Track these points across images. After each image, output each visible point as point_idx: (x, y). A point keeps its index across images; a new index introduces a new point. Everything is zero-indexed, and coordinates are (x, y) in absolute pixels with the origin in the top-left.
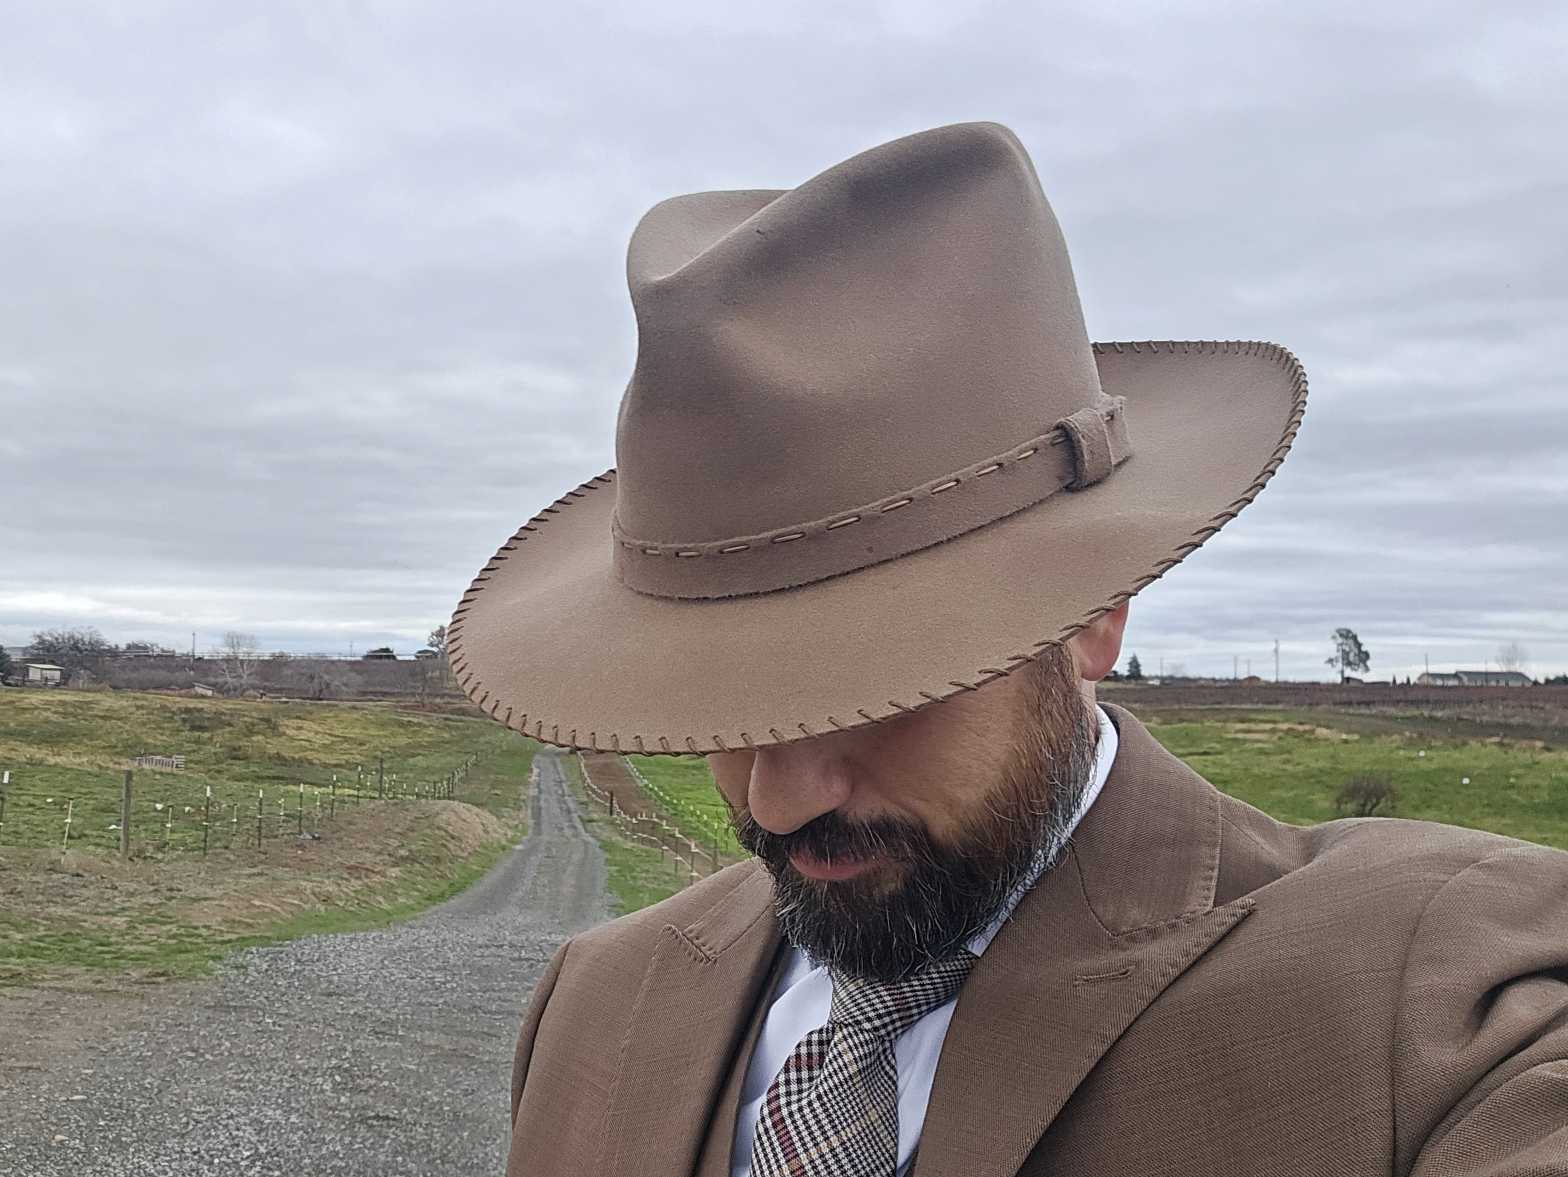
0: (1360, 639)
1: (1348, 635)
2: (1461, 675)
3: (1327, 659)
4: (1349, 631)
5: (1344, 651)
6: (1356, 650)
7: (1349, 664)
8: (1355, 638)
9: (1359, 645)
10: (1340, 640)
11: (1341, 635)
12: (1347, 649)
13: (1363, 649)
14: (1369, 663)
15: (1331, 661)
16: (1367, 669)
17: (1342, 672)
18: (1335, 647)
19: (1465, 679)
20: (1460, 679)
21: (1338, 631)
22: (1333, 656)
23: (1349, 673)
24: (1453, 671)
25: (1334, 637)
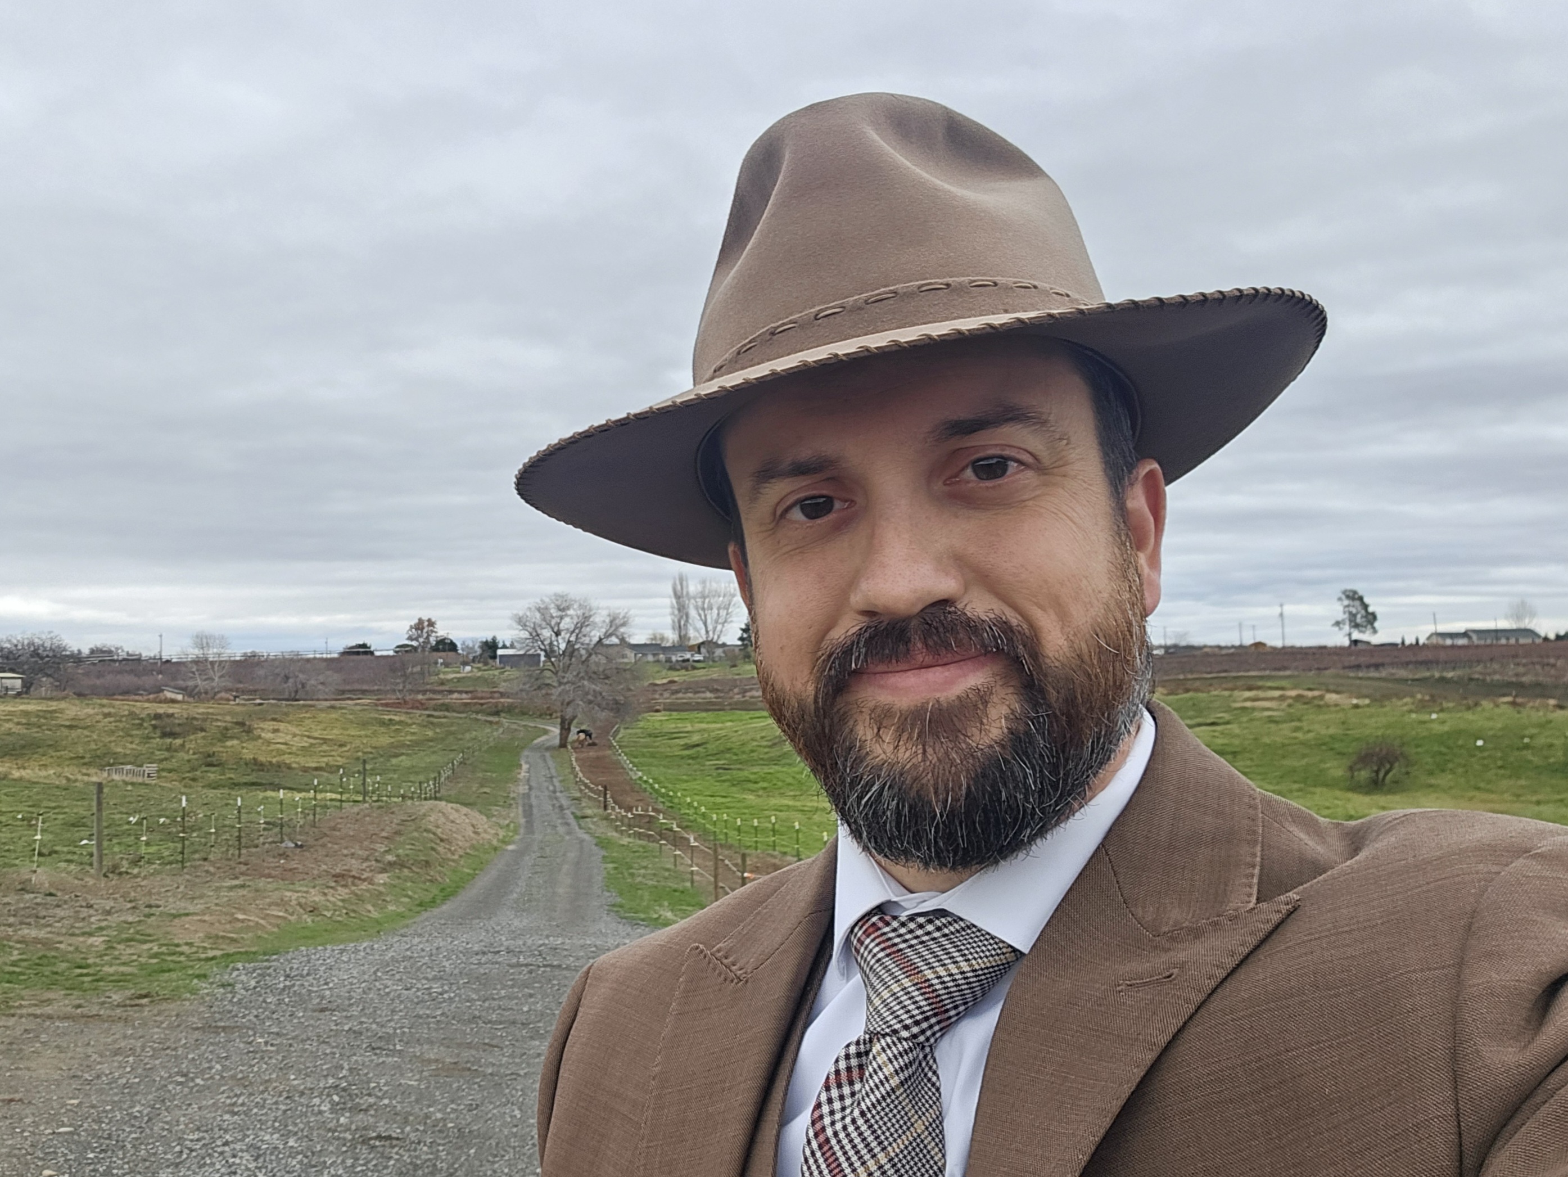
0: (1366, 600)
1: (1354, 596)
2: (1471, 634)
3: (1333, 622)
4: (1355, 592)
5: (1350, 613)
6: (1363, 612)
7: (1357, 626)
8: (1361, 599)
9: (1365, 607)
10: (1346, 602)
11: (1348, 597)
12: (1354, 611)
13: (1371, 609)
14: (1376, 624)
15: (1338, 624)
16: (1375, 631)
17: (1350, 635)
18: (1341, 608)
19: (1474, 637)
20: (1470, 638)
21: (1344, 592)
22: (1340, 619)
23: (1356, 635)
24: (1463, 630)
25: (1340, 599)
